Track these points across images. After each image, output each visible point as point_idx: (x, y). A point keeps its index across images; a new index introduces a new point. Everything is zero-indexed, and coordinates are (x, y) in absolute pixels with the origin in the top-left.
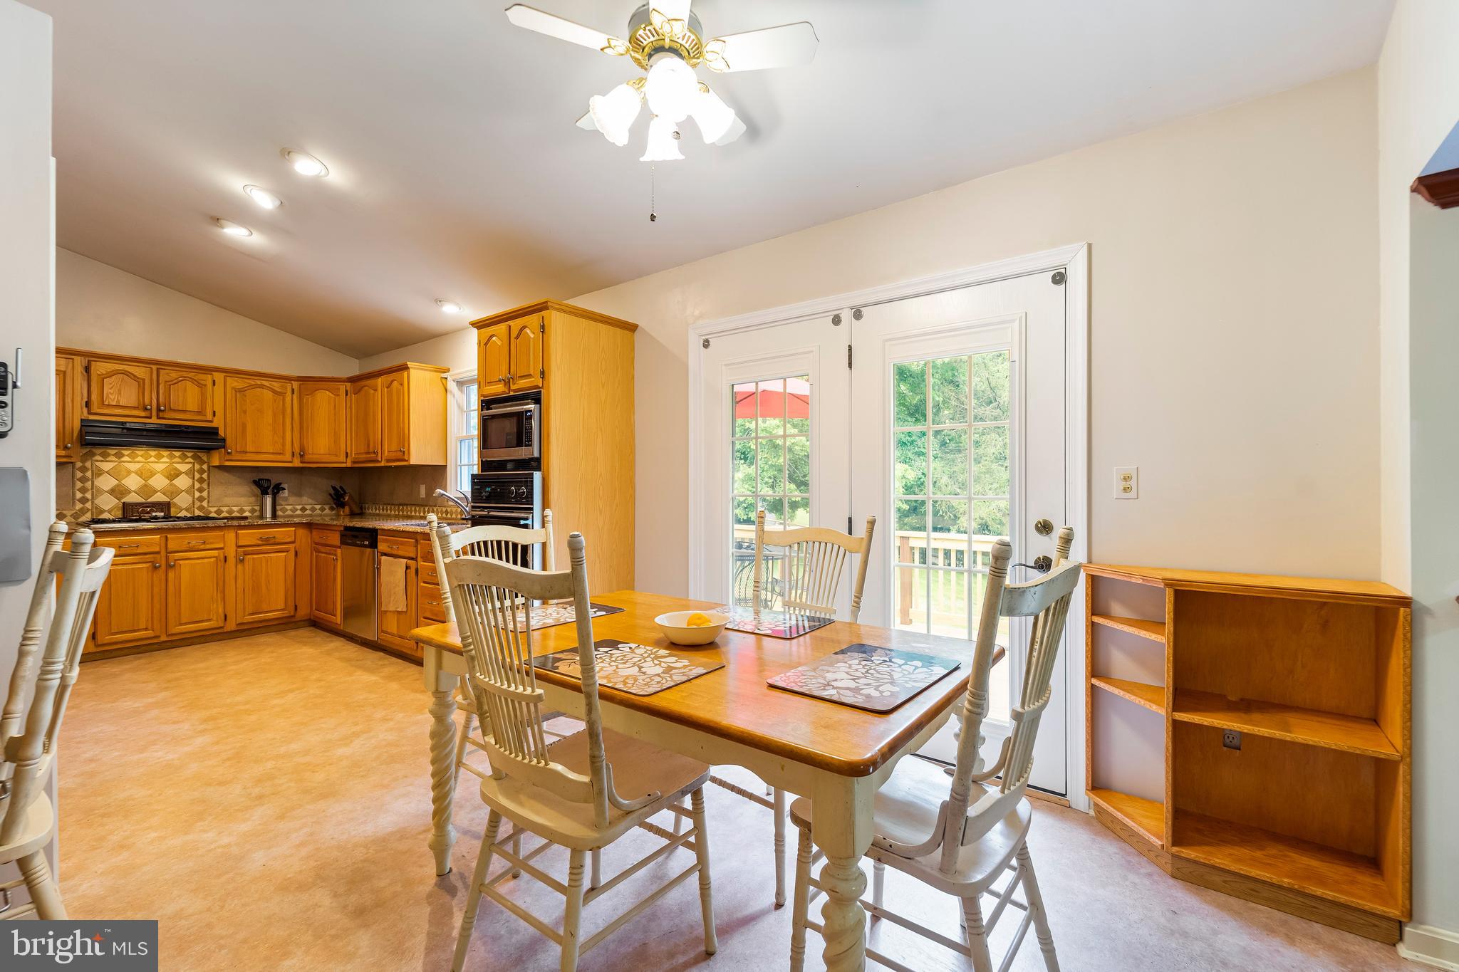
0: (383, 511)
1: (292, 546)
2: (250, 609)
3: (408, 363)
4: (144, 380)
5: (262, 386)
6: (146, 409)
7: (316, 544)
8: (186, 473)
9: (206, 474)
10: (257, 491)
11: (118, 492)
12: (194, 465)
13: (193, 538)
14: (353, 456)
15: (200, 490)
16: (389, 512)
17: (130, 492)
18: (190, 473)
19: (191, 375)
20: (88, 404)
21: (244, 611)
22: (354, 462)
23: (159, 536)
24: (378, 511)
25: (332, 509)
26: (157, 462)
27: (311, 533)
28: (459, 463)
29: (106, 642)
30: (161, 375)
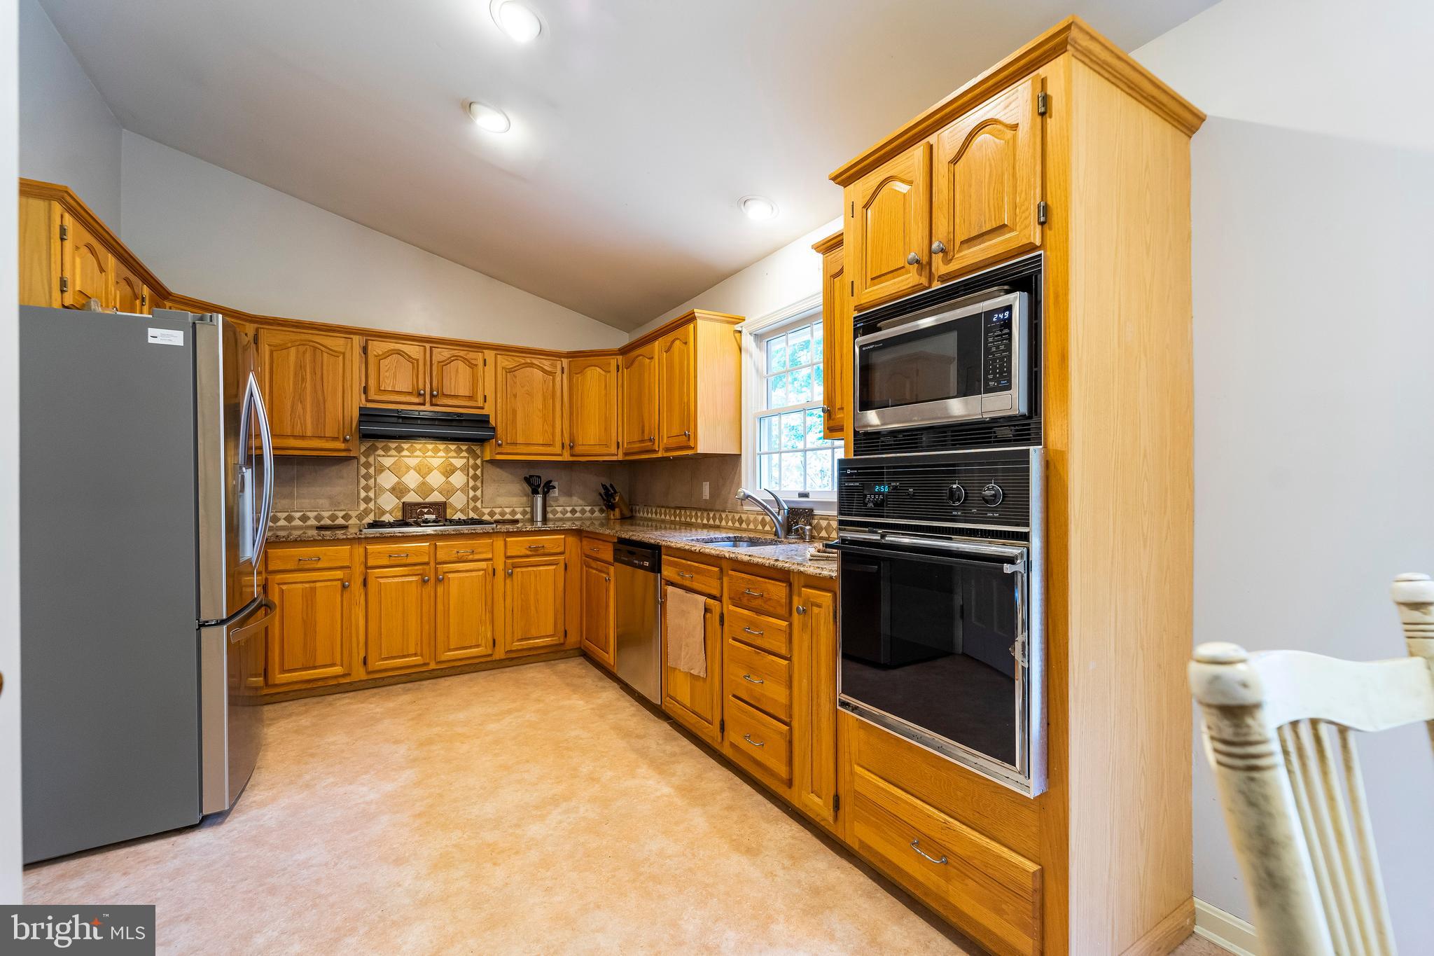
0: (656, 514)
1: (562, 557)
2: (519, 635)
3: (695, 310)
4: (417, 360)
5: (531, 365)
6: (420, 395)
7: (587, 556)
8: (461, 469)
9: (480, 470)
10: (528, 489)
11: (398, 490)
12: (468, 460)
13: (461, 546)
14: (625, 446)
15: (475, 489)
16: (663, 517)
17: (409, 491)
18: (465, 469)
19: (462, 354)
20: (365, 390)
21: (513, 636)
22: (626, 454)
23: (428, 544)
24: (650, 515)
25: (601, 511)
26: (434, 457)
27: (581, 542)
28: (758, 451)
29: (378, 668)
30: (434, 353)
